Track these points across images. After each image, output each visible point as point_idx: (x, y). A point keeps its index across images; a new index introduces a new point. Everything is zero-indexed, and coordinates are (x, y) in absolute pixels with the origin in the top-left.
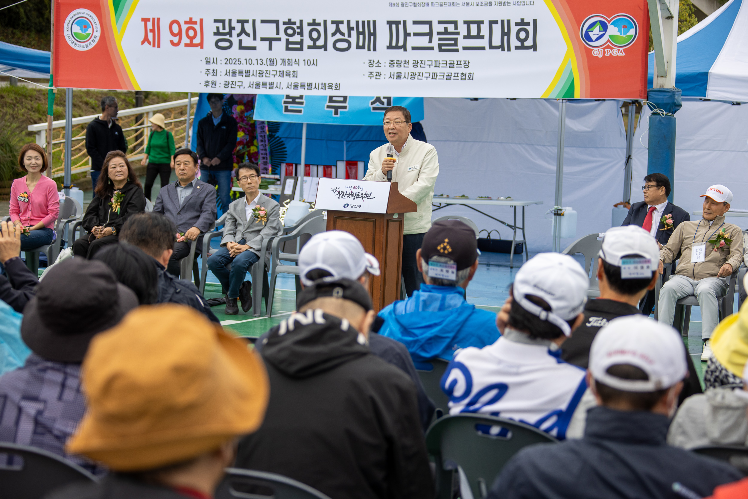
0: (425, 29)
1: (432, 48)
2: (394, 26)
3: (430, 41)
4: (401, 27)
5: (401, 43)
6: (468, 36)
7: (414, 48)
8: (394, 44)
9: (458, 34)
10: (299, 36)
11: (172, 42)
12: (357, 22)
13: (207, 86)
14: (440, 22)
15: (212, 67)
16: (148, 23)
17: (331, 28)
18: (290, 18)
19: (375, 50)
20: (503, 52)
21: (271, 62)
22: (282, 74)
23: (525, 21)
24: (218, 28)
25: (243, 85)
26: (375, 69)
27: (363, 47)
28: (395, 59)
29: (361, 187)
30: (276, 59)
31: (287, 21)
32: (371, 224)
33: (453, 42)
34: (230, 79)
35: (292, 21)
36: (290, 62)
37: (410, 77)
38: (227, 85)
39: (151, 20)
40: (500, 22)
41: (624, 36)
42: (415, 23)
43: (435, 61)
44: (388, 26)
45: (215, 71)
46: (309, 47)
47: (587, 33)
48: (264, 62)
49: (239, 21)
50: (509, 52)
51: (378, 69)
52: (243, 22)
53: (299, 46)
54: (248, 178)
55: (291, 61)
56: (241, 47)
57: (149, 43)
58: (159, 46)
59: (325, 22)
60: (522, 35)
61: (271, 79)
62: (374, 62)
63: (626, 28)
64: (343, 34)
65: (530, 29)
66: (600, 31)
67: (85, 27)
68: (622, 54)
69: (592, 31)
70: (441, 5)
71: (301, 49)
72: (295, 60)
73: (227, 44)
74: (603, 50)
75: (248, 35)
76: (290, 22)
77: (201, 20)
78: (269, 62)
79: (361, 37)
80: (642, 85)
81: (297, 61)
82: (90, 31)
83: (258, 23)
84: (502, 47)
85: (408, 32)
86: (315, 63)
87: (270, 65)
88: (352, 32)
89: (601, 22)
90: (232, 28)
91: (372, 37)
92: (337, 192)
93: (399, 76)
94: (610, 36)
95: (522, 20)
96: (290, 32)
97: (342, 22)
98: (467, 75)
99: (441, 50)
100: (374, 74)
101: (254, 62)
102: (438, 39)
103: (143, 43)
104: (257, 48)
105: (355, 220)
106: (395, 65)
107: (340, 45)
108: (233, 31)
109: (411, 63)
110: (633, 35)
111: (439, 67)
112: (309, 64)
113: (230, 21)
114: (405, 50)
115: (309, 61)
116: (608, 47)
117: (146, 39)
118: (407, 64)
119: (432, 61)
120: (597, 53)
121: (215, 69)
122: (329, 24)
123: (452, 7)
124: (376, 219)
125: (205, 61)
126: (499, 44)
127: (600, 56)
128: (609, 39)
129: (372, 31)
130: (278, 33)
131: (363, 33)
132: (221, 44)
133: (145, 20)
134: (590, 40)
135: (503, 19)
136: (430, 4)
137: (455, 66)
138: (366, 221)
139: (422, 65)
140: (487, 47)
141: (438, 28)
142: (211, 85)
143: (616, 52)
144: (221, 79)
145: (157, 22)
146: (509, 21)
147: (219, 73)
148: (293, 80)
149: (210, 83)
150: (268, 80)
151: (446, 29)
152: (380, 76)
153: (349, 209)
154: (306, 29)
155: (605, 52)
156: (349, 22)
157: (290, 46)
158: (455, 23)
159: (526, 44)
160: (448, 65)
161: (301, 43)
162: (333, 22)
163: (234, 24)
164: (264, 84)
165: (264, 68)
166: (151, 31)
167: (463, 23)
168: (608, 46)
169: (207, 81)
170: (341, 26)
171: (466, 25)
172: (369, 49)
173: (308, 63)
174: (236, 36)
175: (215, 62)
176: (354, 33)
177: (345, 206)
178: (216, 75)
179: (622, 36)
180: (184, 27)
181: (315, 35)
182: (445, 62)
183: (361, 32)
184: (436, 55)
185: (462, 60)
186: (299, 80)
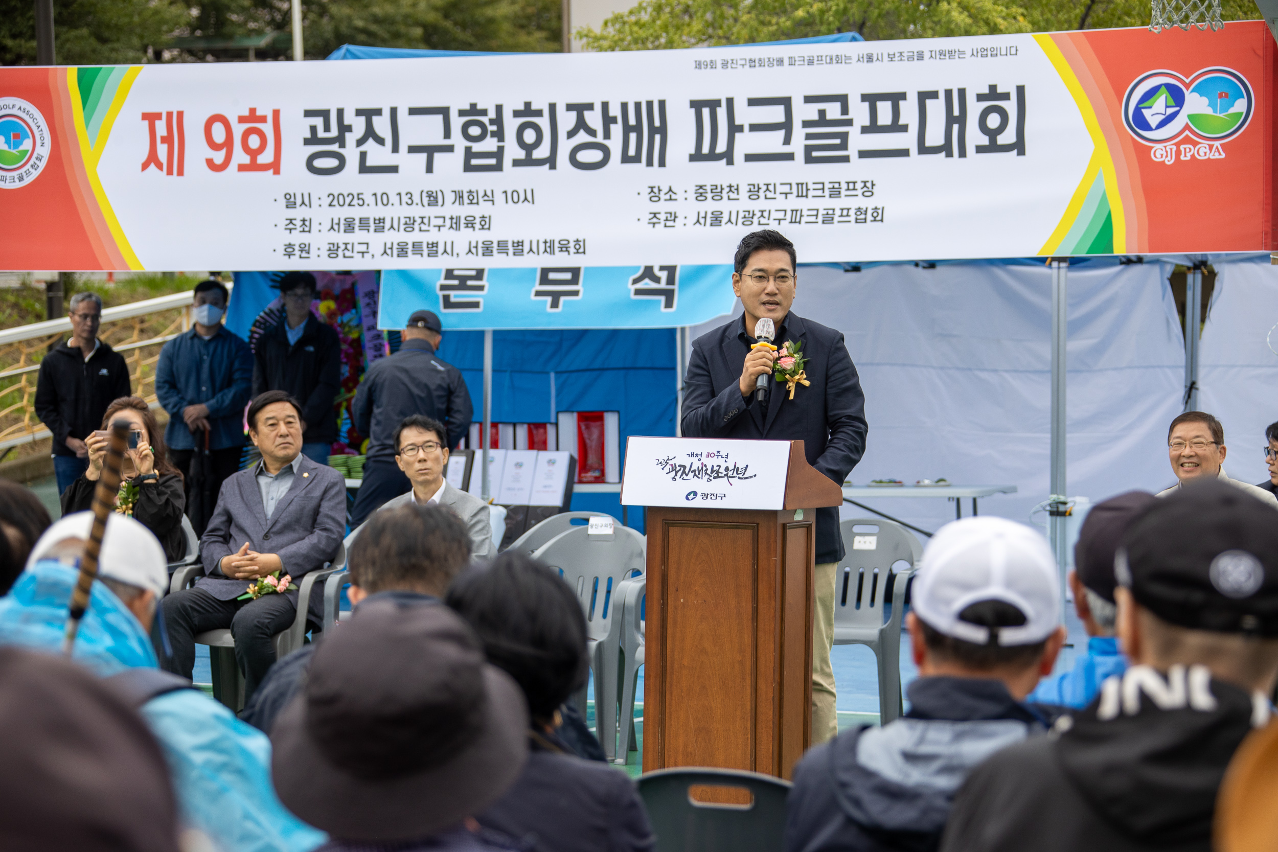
0: (776, 114)
1: (790, 157)
2: (706, 112)
3: (787, 141)
4: (722, 112)
5: (721, 147)
6: (873, 128)
7: (750, 158)
8: (706, 149)
9: (849, 123)
10: (495, 139)
11: (210, 163)
12: (624, 106)
13: (289, 255)
14: (809, 99)
15: (299, 213)
16: (157, 123)
17: (567, 120)
18: (473, 101)
19: (662, 163)
20: (949, 159)
21: (432, 199)
22: (455, 224)
23: (999, 90)
24: (313, 129)
25: (370, 250)
26: (663, 207)
27: (637, 159)
28: (708, 183)
29: (723, 453)
30: (441, 191)
31: (467, 107)
32: (747, 535)
33: (838, 141)
34: (341, 238)
35: (479, 107)
36: (473, 198)
37: (740, 221)
38: (333, 251)
39: (164, 117)
40: (942, 95)
41: (1221, 115)
42: (753, 102)
43: (798, 184)
44: (693, 111)
45: (307, 223)
46: (517, 163)
47: (1138, 112)
48: (416, 199)
49: (359, 112)
50: (963, 159)
51: (671, 207)
52: (368, 114)
53: (493, 161)
54: (420, 448)
55: (475, 194)
56: (364, 169)
57: (159, 166)
58: (181, 173)
59: (552, 107)
60: (993, 121)
61: (432, 236)
62: (660, 190)
63: (1227, 97)
64: (592, 133)
65: (1011, 107)
66: (1167, 107)
67: (17, 136)
68: (1220, 154)
69: (1150, 107)
70: (811, 62)
71: (498, 167)
72: (485, 191)
73: (332, 163)
74: (1174, 148)
75: (381, 141)
76: (474, 110)
77: (276, 113)
78: (428, 199)
79: (633, 137)
80: (1266, 221)
81: (489, 193)
82: (27, 144)
83: (403, 116)
84: (946, 148)
85: (738, 122)
86: (529, 198)
87: (429, 205)
88: (613, 127)
89: (1169, 87)
90: (344, 129)
91: (658, 138)
92: (668, 467)
93: (716, 220)
94: (1190, 117)
95: (993, 88)
96: (475, 131)
97: (590, 107)
98: (870, 212)
99: (809, 159)
100: (662, 217)
101: (394, 199)
102: (803, 136)
103: (145, 166)
104: (400, 169)
105: (712, 527)
106: (709, 195)
107: (585, 156)
108: (348, 135)
109: (744, 190)
110: (1242, 113)
111: (807, 196)
112: (516, 200)
113: (340, 112)
114: (730, 162)
115: (515, 195)
116: (1187, 140)
117: (152, 159)
118: (736, 192)
119: (791, 184)
120: (1161, 154)
121: (307, 218)
122: (561, 111)
123: (835, 66)
124: (758, 524)
125: (283, 202)
126: (940, 141)
127: (1169, 161)
128: (1187, 124)
129: (657, 123)
130: (447, 135)
131: (638, 129)
132: (319, 163)
133: (151, 118)
134: (1146, 127)
135: (948, 88)
136: (786, 61)
137: (843, 192)
138: (737, 527)
139: (769, 195)
140: (914, 150)
141: (804, 112)
142: (300, 253)
143: (1203, 152)
144: (320, 239)
145: (176, 121)
146: (962, 92)
147: (315, 227)
148: (480, 236)
149: (297, 248)
150: (425, 238)
151: (822, 113)
152: (674, 220)
153: (698, 503)
154: (511, 125)
155: (1181, 151)
156: (605, 106)
157: (474, 162)
158: (843, 99)
159: (1002, 140)
160: (827, 193)
161: (499, 154)
162: (570, 107)
163: (349, 118)
164: (417, 247)
165: (416, 211)
166: (164, 139)
167: (859, 98)
168: (1186, 138)
169: (290, 245)
170: (587, 114)
171: (866, 104)
172: (650, 163)
173: (512, 197)
174: (355, 144)
175: (307, 201)
176: (617, 130)
177: (690, 497)
178: (309, 231)
179: (1218, 115)
180: (238, 130)
181: (530, 136)
182: (820, 186)
183: (633, 126)
184: (798, 171)
185: (859, 179)
186: (494, 235)
